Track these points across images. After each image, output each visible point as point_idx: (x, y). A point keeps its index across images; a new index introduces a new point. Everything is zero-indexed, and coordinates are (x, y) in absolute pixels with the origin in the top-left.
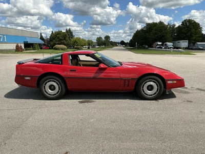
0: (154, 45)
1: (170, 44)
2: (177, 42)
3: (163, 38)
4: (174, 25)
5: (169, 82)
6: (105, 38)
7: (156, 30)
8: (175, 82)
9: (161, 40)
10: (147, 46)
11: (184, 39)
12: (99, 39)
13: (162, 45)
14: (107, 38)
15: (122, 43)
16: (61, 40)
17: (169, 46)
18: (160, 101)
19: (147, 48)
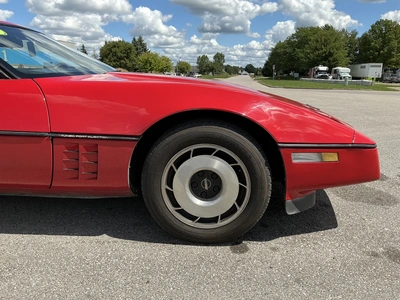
0: (312, 72)
1: (344, 71)
2: (360, 66)
3: (331, 59)
4: (354, 34)
5: (299, 158)
6: (215, 57)
7: (317, 41)
8: (332, 157)
9: (327, 63)
10: (297, 75)
11: (374, 61)
12: (202, 60)
13: (329, 72)
14: (219, 57)
15: (250, 69)
16: (121, 58)
17: (343, 75)
18: (255, 247)
19: (296, 79)
